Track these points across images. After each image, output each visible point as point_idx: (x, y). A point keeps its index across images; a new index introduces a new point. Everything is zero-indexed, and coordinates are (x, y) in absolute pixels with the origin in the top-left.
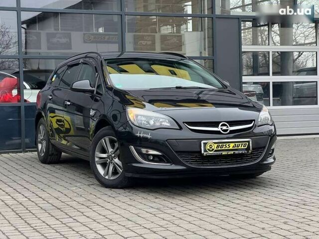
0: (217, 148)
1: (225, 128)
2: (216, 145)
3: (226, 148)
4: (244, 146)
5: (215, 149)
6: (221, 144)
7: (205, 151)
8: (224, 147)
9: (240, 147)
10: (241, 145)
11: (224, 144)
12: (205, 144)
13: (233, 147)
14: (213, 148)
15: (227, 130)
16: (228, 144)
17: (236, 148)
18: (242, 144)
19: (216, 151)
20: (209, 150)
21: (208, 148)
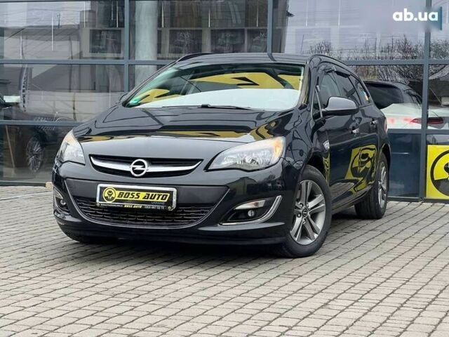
0: (118, 197)
1: (139, 168)
2: (118, 192)
3: (133, 199)
4: (162, 199)
5: (116, 198)
6: (125, 192)
7: (101, 199)
8: (130, 196)
9: (155, 200)
10: (157, 196)
11: (131, 192)
12: (102, 189)
13: (144, 198)
14: (113, 196)
15: (143, 171)
16: (136, 193)
17: (149, 200)
18: (159, 196)
19: (117, 201)
20: (106, 198)
21: (106, 195)
